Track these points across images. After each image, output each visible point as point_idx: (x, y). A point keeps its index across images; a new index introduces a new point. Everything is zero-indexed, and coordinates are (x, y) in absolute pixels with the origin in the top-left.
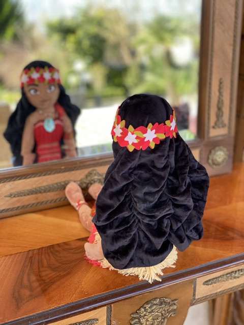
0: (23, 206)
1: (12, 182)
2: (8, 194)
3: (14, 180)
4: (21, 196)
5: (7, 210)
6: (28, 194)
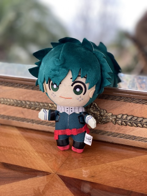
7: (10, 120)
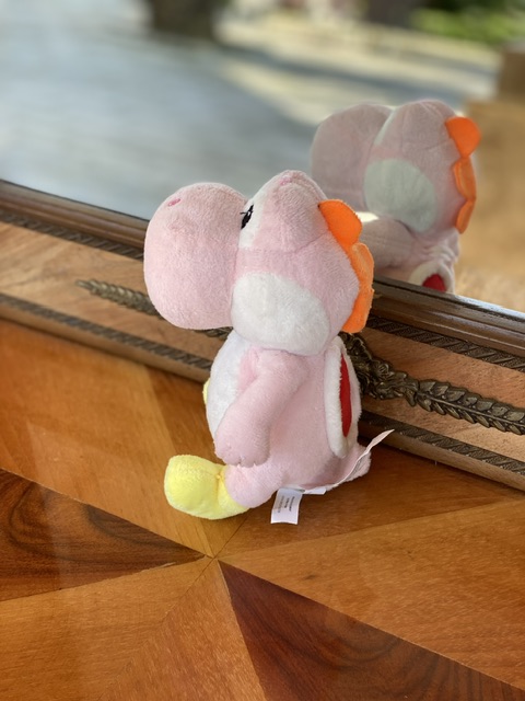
0: (123, 336)
1: (97, 251)
2: (86, 279)
3: (100, 247)
4: (116, 301)
5: (84, 324)
6: (133, 307)
7: (127, 344)
